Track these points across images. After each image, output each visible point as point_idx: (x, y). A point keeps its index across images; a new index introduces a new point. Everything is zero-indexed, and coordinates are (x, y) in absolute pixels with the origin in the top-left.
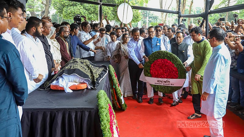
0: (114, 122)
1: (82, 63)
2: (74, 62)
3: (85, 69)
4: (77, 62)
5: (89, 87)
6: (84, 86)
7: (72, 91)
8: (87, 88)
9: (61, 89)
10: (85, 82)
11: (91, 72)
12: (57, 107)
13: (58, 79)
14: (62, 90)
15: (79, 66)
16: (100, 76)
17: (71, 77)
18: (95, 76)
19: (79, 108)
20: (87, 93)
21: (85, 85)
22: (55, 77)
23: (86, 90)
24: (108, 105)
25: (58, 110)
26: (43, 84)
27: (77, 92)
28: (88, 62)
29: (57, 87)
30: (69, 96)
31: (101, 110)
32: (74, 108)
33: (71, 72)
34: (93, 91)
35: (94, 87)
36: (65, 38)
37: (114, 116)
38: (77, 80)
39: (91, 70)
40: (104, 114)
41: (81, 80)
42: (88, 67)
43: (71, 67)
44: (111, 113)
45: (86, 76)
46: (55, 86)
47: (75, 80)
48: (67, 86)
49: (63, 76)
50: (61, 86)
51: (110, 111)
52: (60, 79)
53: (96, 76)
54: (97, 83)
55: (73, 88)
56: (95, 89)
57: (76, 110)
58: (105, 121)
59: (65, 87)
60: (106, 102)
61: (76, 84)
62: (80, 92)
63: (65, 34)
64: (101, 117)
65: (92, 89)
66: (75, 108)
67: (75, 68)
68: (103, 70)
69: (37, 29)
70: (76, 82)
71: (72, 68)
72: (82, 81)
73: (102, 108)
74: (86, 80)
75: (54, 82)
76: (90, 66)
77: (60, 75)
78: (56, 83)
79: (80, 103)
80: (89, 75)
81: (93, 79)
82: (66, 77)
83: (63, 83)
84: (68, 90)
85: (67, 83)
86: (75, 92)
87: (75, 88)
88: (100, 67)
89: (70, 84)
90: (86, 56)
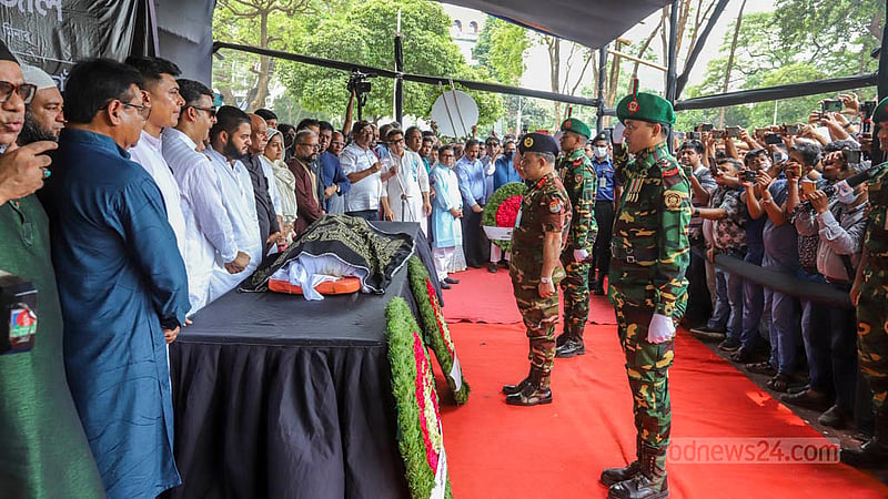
0: (427, 380)
1: (349, 226)
2: (330, 223)
3: (357, 242)
4: (337, 224)
5: (366, 289)
6: (352, 286)
7: (322, 298)
8: (360, 291)
9: (295, 291)
10: (356, 275)
11: (372, 250)
12: (283, 337)
13: (288, 265)
14: (298, 295)
15: (340, 235)
16: (396, 260)
17: (322, 262)
18: (382, 261)
19: (339, 342)
20: (358, 303)
21: (356, 282)
22: (280, 260)
23: (357, 294)
24: (411, 334)
25: (288, 343)
26: (251, 277)
27: (336, 300)
28: (364, 224)
29: (283, 286)
30: (314, 310)
31: (394, 349)
32: (326, 341)
33: (319, 248)
34: (374, 299)
35: (378, 288)
36: (308, 160)
37: (426, 365)
38: (337, 269)
39: (371, 244)
40: (403, 358)
41: (344, 269)
42: (365, 237)
43: (321, 235)
44: (419, 357)
45: (360, 261)
46: (279, 283)
47: (330, 268)
48: (309, 284)
49: (301, 258)
50: (294, 283)
51: (417, 350)
52: (294, 267)
53: (384, 261)
54: (387, 279)
55: (324, 290)
56: (381, 295)
57: (333, 346)
58: (404, 376)
59: (305, 288)
60: (408, 328)
61: (334, 279)
62: (342, 300)
63: (304, 152)
64: (394, 366)
65: (373, 293)
66: (329, 341)
67: (332, 238)
68: (404, 247)
69: (230, 137)
70: (332, 275)
71: (324, 238)
72: (348, 273)
73: (397, 342)
74: (357, 270)
75: (279, 274)
76: (370, 234)
77: (294, 255)
78: (282, 276)
79: (341, 328)
80: (367, 256)
81: (377, 268)
82: (307, 260)
83: (299, 275)
84: (313, 295)
85: (310, 276)
86: (329, 299)
87: (329, 290)
88: (394, 237)
89: (318, 279)
90: (358, 207)
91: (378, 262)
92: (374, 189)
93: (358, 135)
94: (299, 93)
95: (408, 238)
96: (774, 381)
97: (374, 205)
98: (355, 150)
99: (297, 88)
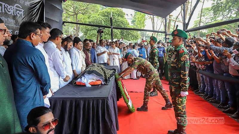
1: (98, 66)
2: (93, 66)
3: (100, 71)
4: (95, 66)
5: (103, 83)
6: (99, 83)
7: (91, 86)
8: (101, 84)
9: (84, 84)
10: (100, 79)
11: (105, 73)
12: (80, 97)
13: (81, 77)
14: (84, 85)
15: (96, 69)
16: (111, 76)
17: (91, 76)
18: (107, 76)
19: (95, 97)
20: (101, 87)
21: (100, 81)
23: (100, 85)
25: (81, 99)
27: (94, 86)
28: (103, 66)
29: (80, 83)
30: (89, 89)
33: (90, 73)
34: (105, 86)
36: (88, 50)
38: (95, 78)
39: (104, 71)
41: (97, 78)
42: (103, 69)
43: (90, 69)
46: (79, 82)
47: (93, 78)
48: (87, 82)
50: (83, 82)
52: (83, 78)
53: (108, 76)
54: (109, 80)
55: (91, 84)
56: (107, 85)
57: (93, 99)
59: (86, 83)
61: (94, 81)
62: (97, 86)
63: (87, 48)
65: (105, 84)
66: (92, 97)
67: (93, 70)
68: (114, 72)
69: (67, 44)
70: (94, 80)
71: (91, 70)
72: (98, 79)
74: (100, 78)
75: (79, 80)
76: (104, 69)
77: (83, 74)
79: (96, 94)
80: (103, 75)
81: (106, 77)
82: (86, 76)
83: (84, 80)
84: (88, 85)
85: (87, 80)
87: (93, 84)
88: (111, 70)
89: (90, 81)
90: (102, 62)
91: (106, 76)
93: (101, 43)
94: (86, 34)
95: (115, 70)
97: (106, 61)
98: (100, 47)
99: (86, 33)
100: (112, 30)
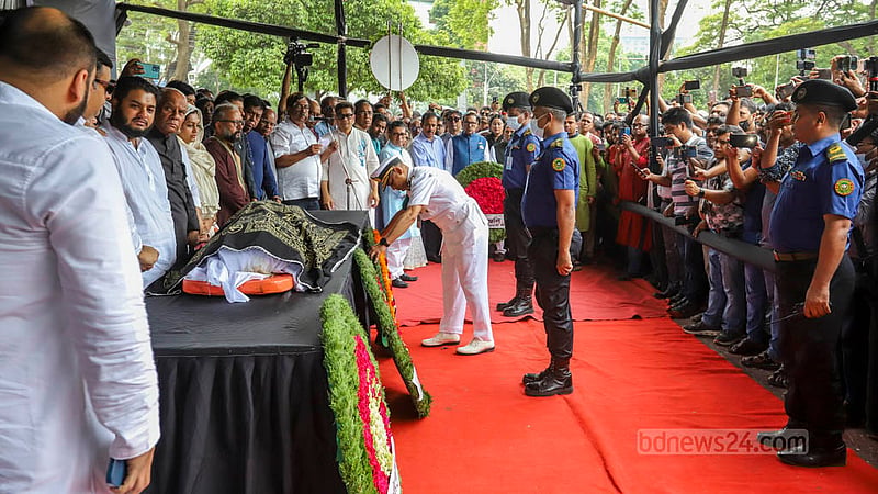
0: (373, 391)
1: (279, 214)
2: (256, 212)
3: (289, 233)
4: (264, 212)
5: (300, 287)
6: (283, 284)
7: (248, 299)
8: (294, 290)
9: (215, 292)
10: (288, 271)
11: (308, 241)
12: (198, 345)
13: (205, 262)
14: (218, 297)
15: (269, 224)
16: (336, 254)
17: (246, 258)
18: (319, 255)
19: (264, 349)
20: (291, 303)
21: (288, 279)
22: (196, 258)
23: (289, 294)
24: (352, 337)
25: (202, 354)
26: (162, 279)
27: (263, 300)
28: (299, 212)
29: (201, 287)
30: (238, 313)
31: (330, 354)
32: (249, 348)
33: (243, 241)
34: (309, 299)
35: (315, 285)
36: (231, 139)
37: (373, 373)
38: (265, 265)
39: (306, 235)
40: (341, 364)
41: (274, 265)
42: (300, 227)
43: (245, 225)
44: (363, 363)
45: (293, 254)
46: (197, 283)
47: (256, 265)
48: (232, 283)
49: (221, 254)
50: (213, 283)
51: (359, 355)
52: (213, 264)
53: (322, 255)
54: (325, 275)
55: (249, 290)
56: (318, 293)
57: (258, 355)
58: (344, 386)
59: (227, 288)
60: (349, 329)
61: (262, 277)
62: (271, 300)
63: (225, 130)
64: (330, 375)
65: (308, 291)
66: (254, 348)
67: (258, 228)
68: (347, 238)
70: (259, 272)
71: (249, 229)
72: (279, 270)
73: (334, 346)
74: (289, 265)
75: (195, 273)
76: (305, 224)
77: (213, 250)
78: (199, 275)
79: (270, 333)
80: (301, 250)
81: (313, 262)
82: (229, 257)
83: (219, 274)
84: (236, 297)
85: (231, 274)
86: (256, 301)
87: (254, 289)
88: (336, 228)
89: (243, 278)
90: (296, 195)
91: (315, 255)
92: (312, 173)
93: (292, 109)
94: (226, 66)
95: (352, 228)
96: (775, 376)
97: (313, 192)
98: (289, 129)
99: (224, 61)
100: (342, 52)
